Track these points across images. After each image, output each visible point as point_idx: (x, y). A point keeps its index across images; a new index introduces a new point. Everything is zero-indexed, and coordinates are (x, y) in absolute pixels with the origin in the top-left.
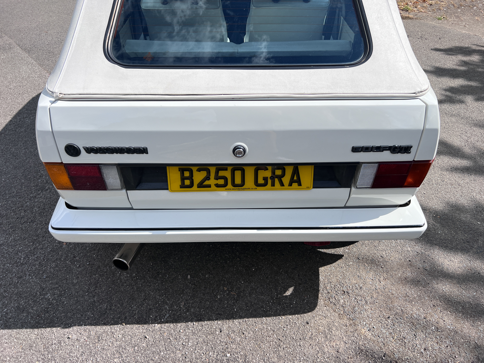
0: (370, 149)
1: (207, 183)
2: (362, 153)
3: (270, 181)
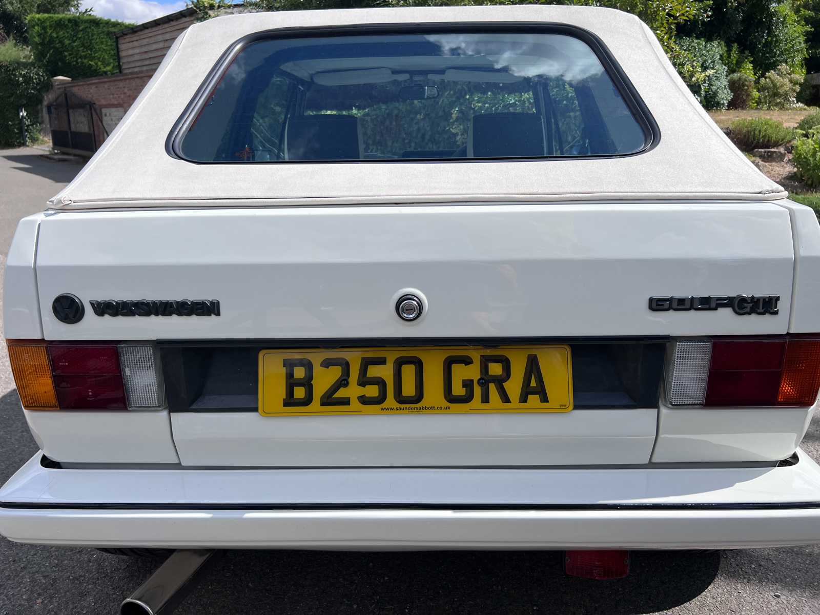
0: (688, 305)
1: (341, 393)
2: (671, 312)
3: (477, 390)
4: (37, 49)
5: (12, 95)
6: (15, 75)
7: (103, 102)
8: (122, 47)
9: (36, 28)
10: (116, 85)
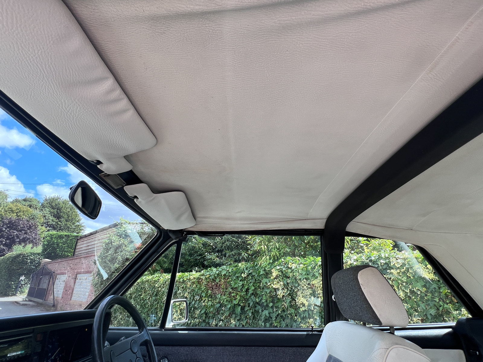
4: (44, 247)
5: (21, 268)
6: (27, 259)
7: (59, 272)
8: (78, 244)
9: (48, 238)
10: (67, 262)
